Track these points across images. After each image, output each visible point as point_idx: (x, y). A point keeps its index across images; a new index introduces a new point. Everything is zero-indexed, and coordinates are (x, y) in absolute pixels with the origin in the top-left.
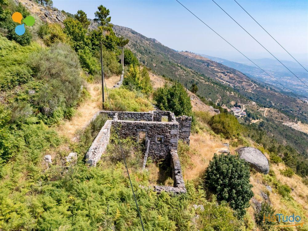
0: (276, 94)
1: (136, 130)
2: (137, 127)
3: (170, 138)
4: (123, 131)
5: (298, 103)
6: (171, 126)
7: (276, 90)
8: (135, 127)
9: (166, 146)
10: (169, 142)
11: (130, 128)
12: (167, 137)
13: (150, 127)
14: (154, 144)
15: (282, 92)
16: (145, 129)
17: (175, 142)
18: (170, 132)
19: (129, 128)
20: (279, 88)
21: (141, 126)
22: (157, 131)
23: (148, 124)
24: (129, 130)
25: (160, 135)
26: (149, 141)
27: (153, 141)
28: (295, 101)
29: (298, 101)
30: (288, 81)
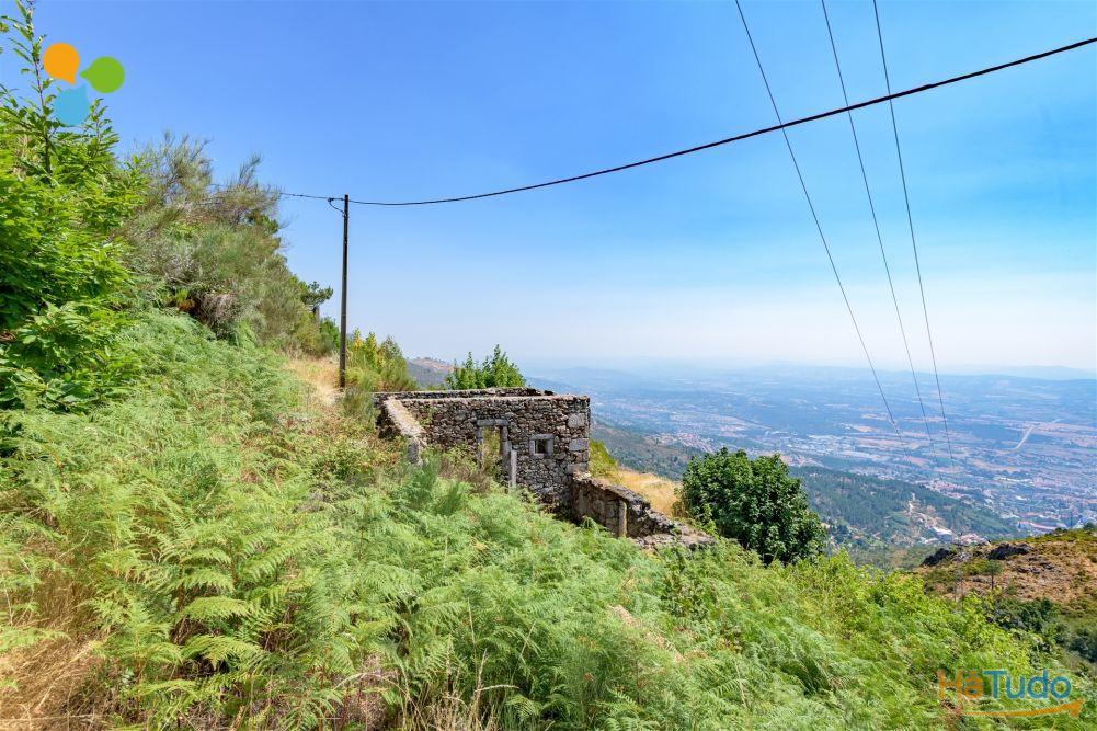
0: (610, 430)
1: (474, 423)
2: (477, 414)
3: (568, 439)
4: (437, 428)
5: (647, 444)
6: (568, 405)
7: (607, 423)
8: (474, 414)
9: (560, 462)
10: (566, 451)
11: (457, 418)
12: (561, 437)
13: (514, 412)
14: (526, 460)
15: (617, 427)
16: (500, 417)
17: (582, 448)
18: (566, 421)
19: (455, 420)
20: (611, 421)
21: (489, 410)
22: (534, 422)
23: (508, 403)
24: (454, 425)
25: (542, 432)
26: (514, 453)
27: (525, 454)
28: (641, 441)
29: (648, 440)
30: (623, 406)
